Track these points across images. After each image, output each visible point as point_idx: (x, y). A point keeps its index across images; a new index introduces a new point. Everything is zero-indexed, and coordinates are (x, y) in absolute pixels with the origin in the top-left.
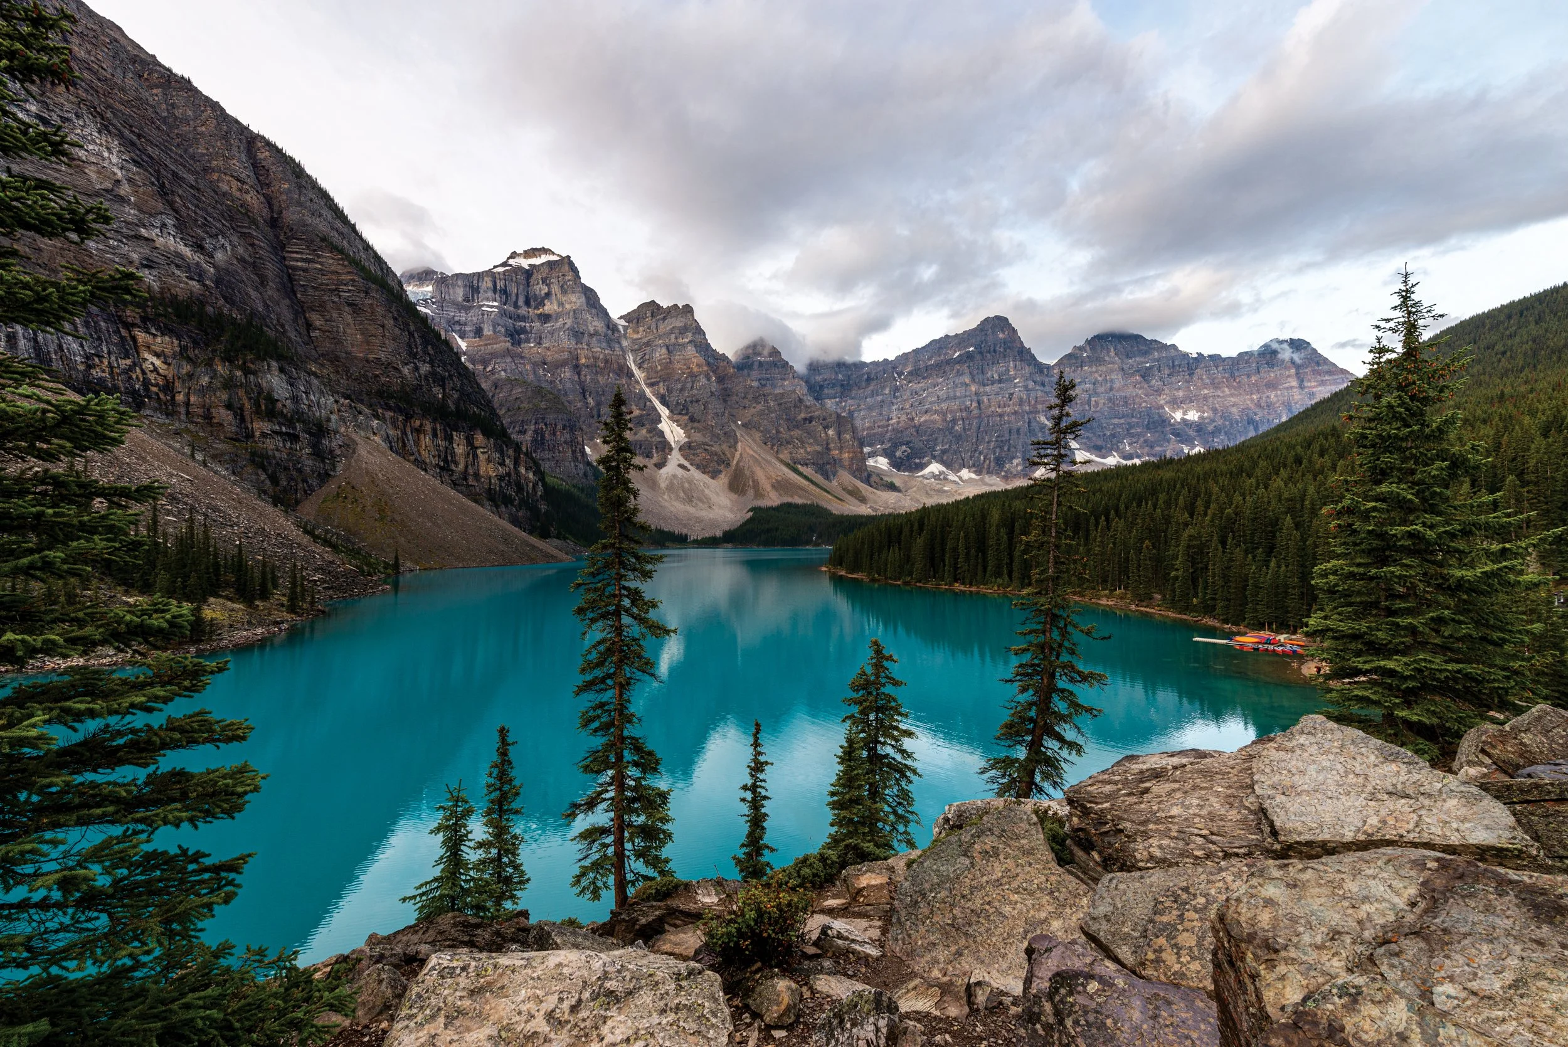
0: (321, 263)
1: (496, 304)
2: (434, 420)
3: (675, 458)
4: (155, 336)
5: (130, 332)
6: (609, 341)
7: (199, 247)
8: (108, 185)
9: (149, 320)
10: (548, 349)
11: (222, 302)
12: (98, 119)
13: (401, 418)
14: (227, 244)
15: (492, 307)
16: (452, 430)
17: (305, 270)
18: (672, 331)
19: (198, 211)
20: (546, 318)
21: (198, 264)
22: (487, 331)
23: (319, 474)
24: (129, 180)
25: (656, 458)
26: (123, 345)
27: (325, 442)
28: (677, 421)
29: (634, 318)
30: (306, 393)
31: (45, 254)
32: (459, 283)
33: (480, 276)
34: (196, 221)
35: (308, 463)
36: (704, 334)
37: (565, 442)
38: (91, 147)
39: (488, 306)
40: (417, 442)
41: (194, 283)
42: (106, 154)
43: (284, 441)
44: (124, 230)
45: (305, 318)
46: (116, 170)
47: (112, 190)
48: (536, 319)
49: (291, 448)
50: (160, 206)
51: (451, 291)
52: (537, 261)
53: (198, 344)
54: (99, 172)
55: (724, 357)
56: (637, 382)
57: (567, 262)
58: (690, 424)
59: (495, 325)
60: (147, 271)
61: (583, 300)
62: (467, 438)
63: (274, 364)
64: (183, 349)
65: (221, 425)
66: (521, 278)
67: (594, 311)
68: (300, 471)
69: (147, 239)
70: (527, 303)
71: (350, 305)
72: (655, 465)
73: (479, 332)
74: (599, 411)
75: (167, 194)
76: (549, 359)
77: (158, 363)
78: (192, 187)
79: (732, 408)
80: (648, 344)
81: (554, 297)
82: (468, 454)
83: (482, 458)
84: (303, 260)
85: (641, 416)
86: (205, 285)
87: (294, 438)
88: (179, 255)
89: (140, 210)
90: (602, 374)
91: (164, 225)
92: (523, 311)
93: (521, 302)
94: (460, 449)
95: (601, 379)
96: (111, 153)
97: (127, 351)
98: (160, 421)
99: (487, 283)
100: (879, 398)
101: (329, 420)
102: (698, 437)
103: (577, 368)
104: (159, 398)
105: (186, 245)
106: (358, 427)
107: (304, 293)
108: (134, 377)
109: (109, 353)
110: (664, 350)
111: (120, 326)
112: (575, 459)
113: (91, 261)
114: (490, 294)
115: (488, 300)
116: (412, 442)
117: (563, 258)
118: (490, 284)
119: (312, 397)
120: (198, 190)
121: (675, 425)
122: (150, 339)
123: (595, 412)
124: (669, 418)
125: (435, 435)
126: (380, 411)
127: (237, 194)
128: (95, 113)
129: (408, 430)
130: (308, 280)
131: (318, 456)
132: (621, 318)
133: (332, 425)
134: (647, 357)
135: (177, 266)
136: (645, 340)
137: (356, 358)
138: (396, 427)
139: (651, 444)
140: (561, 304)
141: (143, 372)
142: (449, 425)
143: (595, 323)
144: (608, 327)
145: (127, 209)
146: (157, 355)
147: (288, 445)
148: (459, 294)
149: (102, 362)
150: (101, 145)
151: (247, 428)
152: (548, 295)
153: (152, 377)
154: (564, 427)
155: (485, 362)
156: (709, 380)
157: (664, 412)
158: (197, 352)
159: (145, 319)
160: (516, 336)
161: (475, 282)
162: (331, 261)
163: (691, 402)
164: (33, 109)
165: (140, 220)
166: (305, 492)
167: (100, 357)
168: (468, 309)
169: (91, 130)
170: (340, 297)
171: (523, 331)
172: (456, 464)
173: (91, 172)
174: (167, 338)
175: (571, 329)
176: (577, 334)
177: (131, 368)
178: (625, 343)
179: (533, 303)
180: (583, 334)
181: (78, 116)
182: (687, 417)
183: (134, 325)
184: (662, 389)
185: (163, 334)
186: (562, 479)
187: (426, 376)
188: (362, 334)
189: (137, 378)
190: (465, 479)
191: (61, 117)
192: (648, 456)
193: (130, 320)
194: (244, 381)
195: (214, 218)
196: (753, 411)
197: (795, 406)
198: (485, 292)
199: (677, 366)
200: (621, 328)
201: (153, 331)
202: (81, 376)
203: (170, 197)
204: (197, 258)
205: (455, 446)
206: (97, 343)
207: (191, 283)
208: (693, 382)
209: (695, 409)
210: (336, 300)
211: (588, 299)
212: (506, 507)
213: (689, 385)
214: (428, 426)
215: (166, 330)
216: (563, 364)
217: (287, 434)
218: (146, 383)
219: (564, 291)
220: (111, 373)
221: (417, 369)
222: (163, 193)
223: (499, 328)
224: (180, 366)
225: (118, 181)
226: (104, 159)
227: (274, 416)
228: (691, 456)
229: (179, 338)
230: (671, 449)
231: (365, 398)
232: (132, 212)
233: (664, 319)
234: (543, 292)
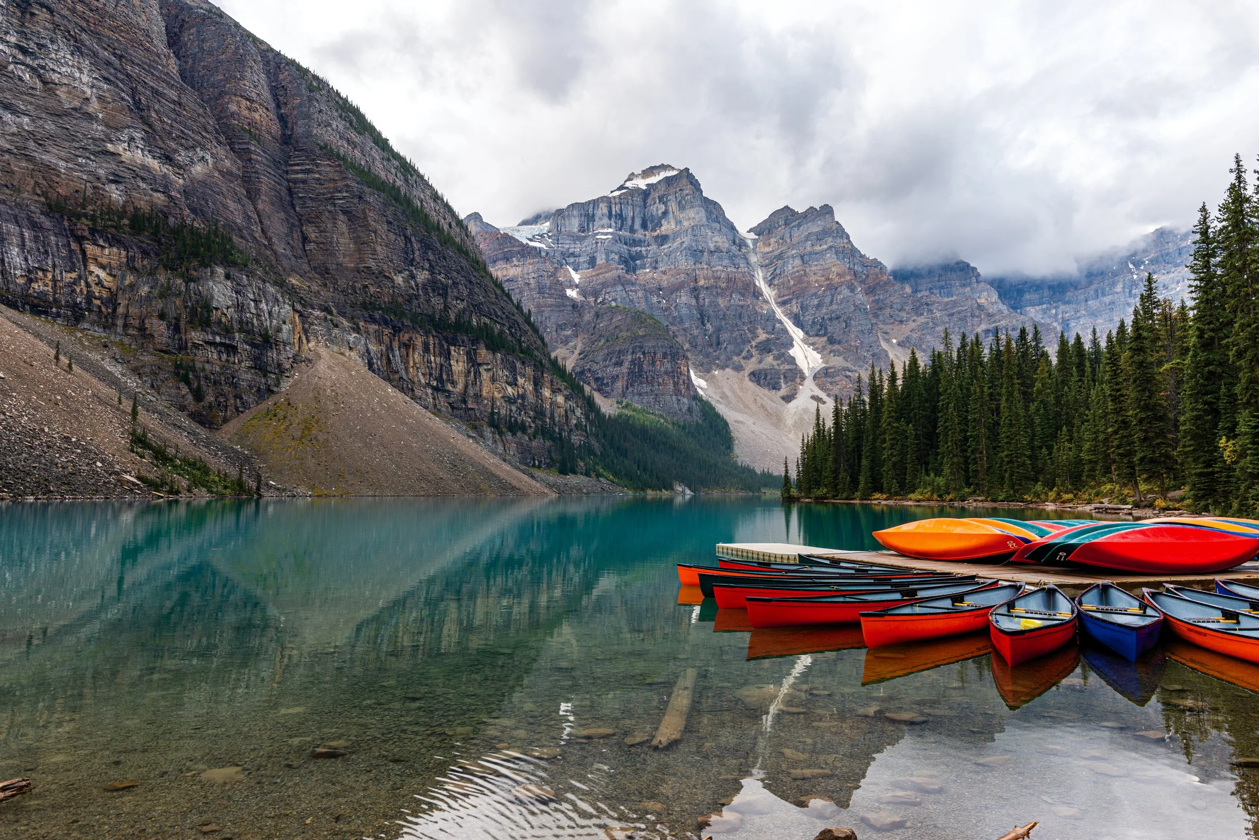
0: (319, 172)
1: (611, 230)
2: (427, 333)
3: (808, 388)
4: (103, 247)
5: (81, 245)
6: (732, 258)
7: (168, 159)
8: (77, 104)
9: (97, 231)
10: (664, 273)
11: (187, 212)
12: (72, 42)
13: (386, 331)
14: (208, 157)
15: (606, 234)
16: (450, 344)
17: (304, 182)
18: (807, 239)
19: (175, 124)
20: (663, 239)
21: (165, 176)
22: (601, 260)
23: (259, 390)
24: (100, 98)
25: (784, 391)
26: (71, 257)
27: (272, 354)
28: (813, 344)
29: (763, 230)
30: (255, 301)
31: (17, 176)
32: (575, 212)
33: (595, 203)
34: (170, 133)
35: (246, 376)
36: (848, 237)
37: (666, 373)
38: (64, 69)
39: (603, 234)
40: (405, 360)
41: (159, 195)
42: (77, 75)
43: (220, 352)
44: (92, 147)
45: (302, 232)
46: (85, 89)
47: (81, 108)
48: (652, 242)
49: (227, 361)
50: (128, 120)
51: (567, 223)
52: (653, 180)
53: (148, 254)
54: (69, 92)
55: (876, 263)
56: (766, 302)
57: (686, 174)
58: (829, 347)
59: (608, 253)
60: (113, 186)
61: (703, 213)
62: (468, 354)
63: (220, 270)
64: (131, 259)
65: (152, 336)
66: (638, 199)
67: (717, 225)
68: (235, 386)
69: (113, 154)
70: (644, 226)
71: (345, 212)
72: (783, 398)
73: (592, 262)
74: (718, 338)
75: (142, 110)
76: (664, 284)
77: (103, 274)
78: (174, 102)
79: (884, 323)
80: (780, 257)
81: (671, 215)
82: (469, 372)
83: (485, 376)
84: (302, 171)
85: (768, 340)
86: (170, 197)
87: (232, 349)
88: (145, 167)
89: (107, 126)
90: (722, 295)
91: (132, 139)
92: (639, 235)
93: (637, 225)
94: (458, 366)
95: (722, 302)
96: (81, 72)
97: (73, 263)
98: (97, 334)
99: (603, 209)
100: (1107, 299)
101: (279, 330)
102: (838, 362)
103: (695, 292)
104: (100, 311)
105: (154, 157)
106: (332, 341)
107: (303, 206)
108: (78, 290)
109: (54, 266)
110: (798, 262)
111: (71, 240)
112: (677, 392)
113: (58, 179)
114: (606, 221)
115: (603, 227)
116: (398, 359)
117: (681, 171)
118: (605, 211)
119: (263, 306)
120: (180, 104)
121: (810, 349)
122: (98, 251)
123: (714, 339)
124: (803, 341)
125: (426, 349)
126: (361, 324)
127: (246, 113)
128: (69, 37)
129: (396, 345)
130: (306, 192)
131: (260, 369)
132: (749, 232)
133: (284, 335)
134: (778, 271)
135: (143, 179)
136: (777, 253)
137: (347, 268)
138: (380, 342)
139: (777, 372)
140: (679, 222)
141: (88, 285)
142: (446, 339)
143: (716, 238)
144: (734, 243)
145: (95, 126)
146: (103, 267)
147: (224, 357)
148: (574, 225)
149: (46, 276)
150: (73, 66)
151: (181, 339)
152: (665, 213)
153: (96, 290)
154: (665, 355)
155: (596, 294)
156: (852, 290)
157: (797, 333)
158: (145, 262)
159: (93, 231)
160: (630, 262)
161: (591, 210)
162: (328, 169)
163: (831, 319)
164: (13, 40)
165: (107, 135)
166: (237, 408)
167: (44, 271)
168: (581, 239)
169: (65, 53)
170: (335, 205)
171: (639, 256)
172: (454, 383)
173: (62, 93)
174: (115, 250)
175: (689, 248)
176: (696, 254)
177: (75, 282)
178: (753, 259)
179: (650, 226)
180: (702, 252)
181: (52, 42)
182: (825, 339)
183: (84, 238)
184: (795, 308)
185: (111, 246)
186: (661, 416)
187: (424, 285)
188: (355, 243)
189: (81, 290)
190: (464, 402)
191: (38, 44)
192: (774, 388)
193: (79, 233)
194: (183, 289)
195: (193, 131)
196: (912, 325)
197: (973, 316)
198: (600, 219)
199: (813, 278)
200: (750, 243)
201: (101, 242)
202: (19, 289)
203: (144, 114)
204: (166, 169)
205: (452, 362)
206: (43, 257)
207: (155, 194)
208: (833, 296)
209: (835, 328)
210: (332, 209)
211: (709, 213)
212: (514, 434)
213: (827, 300)
214: (419, 341)
215: (115, 241)
216: (677, 288)
217: (221, 344)
218: (90, 297)
219: (682, 208)
220: (54, 287)
221: (413, 277)
222: (138, 109)
223: (612, 256)
224: (123, 277)
225: (87, 99)
226: (75, 79)
227: (208, 325)
228: (829, 386)
229: (126, 249)
230: (803, 378)
231: (348, 310)
232: (100, 128)
233: (799, 226)
234: (660, 212)
